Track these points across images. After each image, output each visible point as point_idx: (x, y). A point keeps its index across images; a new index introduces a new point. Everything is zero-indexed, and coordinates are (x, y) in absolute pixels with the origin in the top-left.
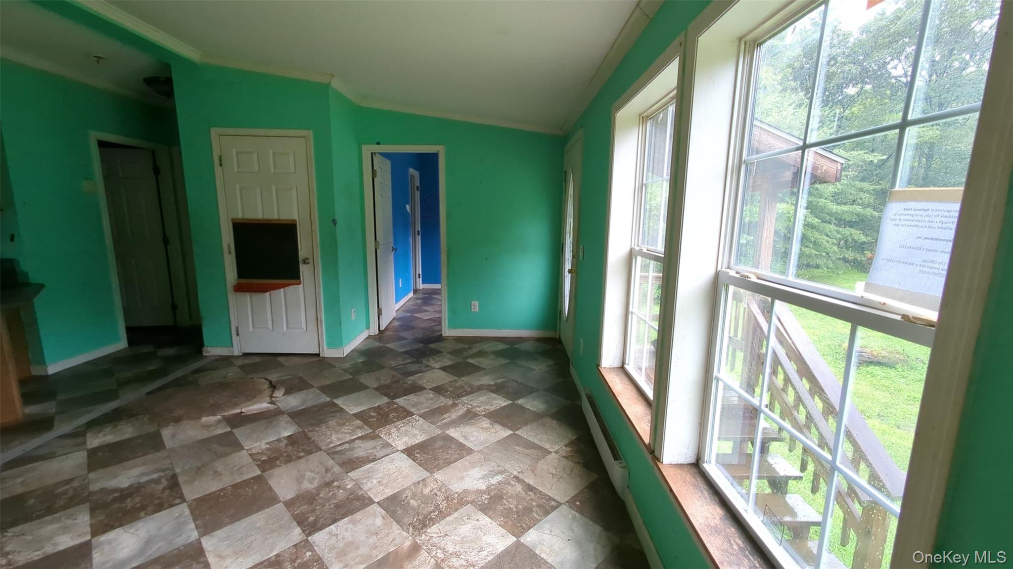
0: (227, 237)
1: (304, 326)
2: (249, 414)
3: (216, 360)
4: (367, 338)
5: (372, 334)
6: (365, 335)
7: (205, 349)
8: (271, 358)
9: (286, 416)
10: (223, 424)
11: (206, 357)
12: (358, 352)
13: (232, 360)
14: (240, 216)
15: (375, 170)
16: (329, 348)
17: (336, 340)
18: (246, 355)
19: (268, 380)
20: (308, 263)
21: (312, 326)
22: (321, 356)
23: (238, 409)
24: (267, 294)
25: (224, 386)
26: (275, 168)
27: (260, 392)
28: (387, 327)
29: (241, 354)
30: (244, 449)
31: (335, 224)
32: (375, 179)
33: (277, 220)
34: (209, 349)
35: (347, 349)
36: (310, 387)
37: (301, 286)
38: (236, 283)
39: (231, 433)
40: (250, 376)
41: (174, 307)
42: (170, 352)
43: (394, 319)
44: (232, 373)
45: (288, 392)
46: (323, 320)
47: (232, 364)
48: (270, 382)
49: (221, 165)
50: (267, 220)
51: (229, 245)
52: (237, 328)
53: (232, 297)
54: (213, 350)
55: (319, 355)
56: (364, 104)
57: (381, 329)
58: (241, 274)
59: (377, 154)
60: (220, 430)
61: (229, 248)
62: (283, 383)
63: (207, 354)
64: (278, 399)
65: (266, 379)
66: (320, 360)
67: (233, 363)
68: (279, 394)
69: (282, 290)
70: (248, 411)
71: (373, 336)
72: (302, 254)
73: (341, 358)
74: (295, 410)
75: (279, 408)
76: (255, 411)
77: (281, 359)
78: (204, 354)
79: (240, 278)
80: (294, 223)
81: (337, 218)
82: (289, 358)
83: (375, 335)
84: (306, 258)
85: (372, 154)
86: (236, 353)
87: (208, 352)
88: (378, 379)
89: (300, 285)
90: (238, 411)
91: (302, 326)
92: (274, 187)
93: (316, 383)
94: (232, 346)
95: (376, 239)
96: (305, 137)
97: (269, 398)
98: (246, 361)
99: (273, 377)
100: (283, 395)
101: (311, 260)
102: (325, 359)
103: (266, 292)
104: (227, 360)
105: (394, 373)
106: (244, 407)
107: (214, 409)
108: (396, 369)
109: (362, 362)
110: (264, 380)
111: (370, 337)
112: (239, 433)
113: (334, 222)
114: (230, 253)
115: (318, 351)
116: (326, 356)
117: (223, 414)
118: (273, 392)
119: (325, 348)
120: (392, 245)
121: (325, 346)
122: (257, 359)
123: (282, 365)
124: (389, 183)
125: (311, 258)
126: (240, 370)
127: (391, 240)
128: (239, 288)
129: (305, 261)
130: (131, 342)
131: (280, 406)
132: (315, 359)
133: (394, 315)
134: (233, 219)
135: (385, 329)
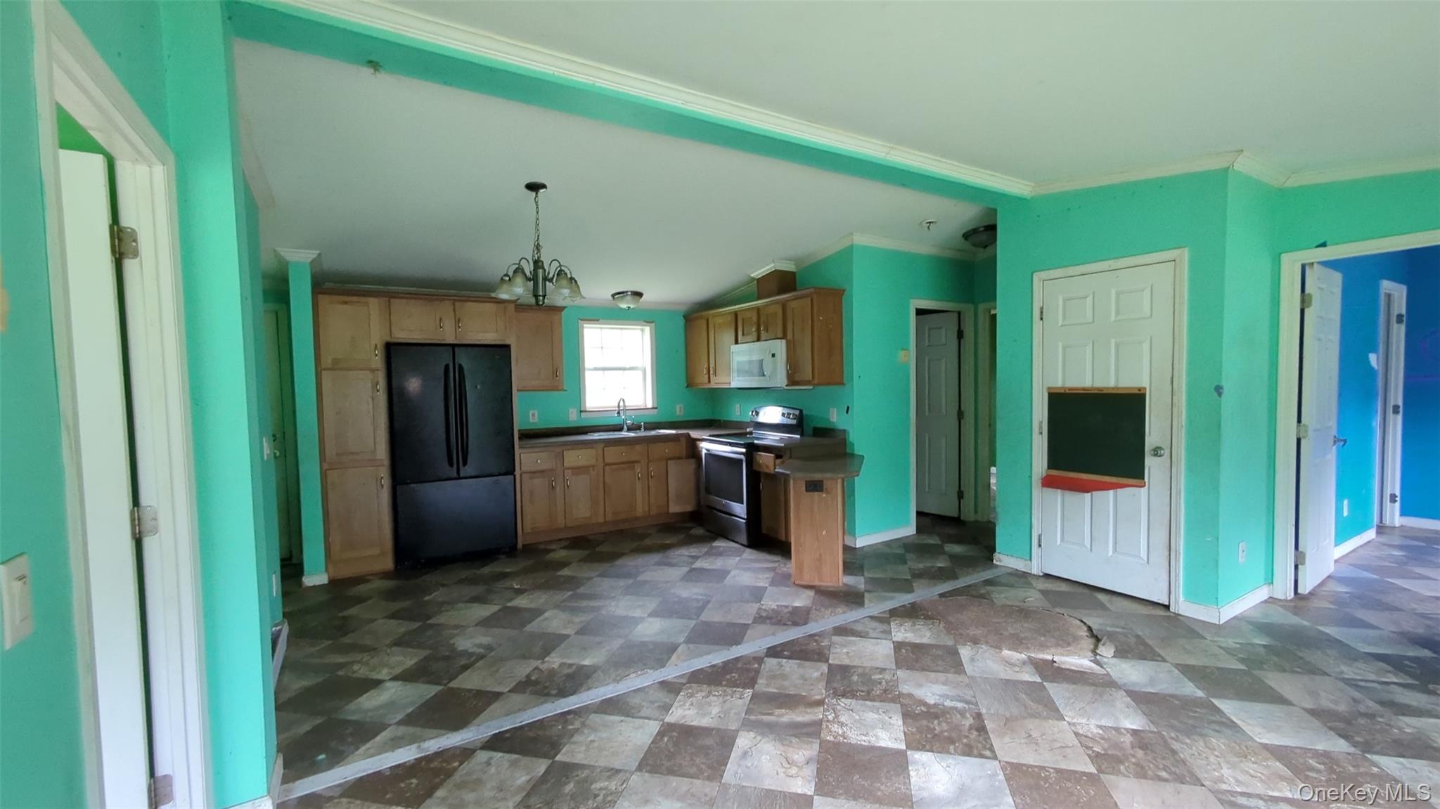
0: (1040, 412)
1: (1144, 554)
2: (1063, 667)
3: (1010, 574)
4: (1266, 601)
5: (1280, 596)
6: (1263, 594)
7: (996, 556)
8: (1086, 591)
9: (1125, 694)
10: (1030, 668)
11: (997, 566)
12: (1250, 622)
13: (1030, 579)
14: (1059, 384)
15: (1309, 294)
16: (1187, 600)
17: (1207, 591)
18: (1047, 576)
19: (1085, 624)
20: (1160, 456)
21: (1159, 556)
22: (1172, 609)
23: (1048, 654)
24: (1088, 495)
25: (1024, 613)
26: (1118, 313)
27: (1076, 639)
28: (1314, 589)
29: (1041, 574)
30: (1065, 720)
31: (1220, 394)
32: (1307, 311)
33: (1113, 388)
34: (1001, 556)
35: (1227, 613)
36: (1159, 659)
37: (1144, 491)
38: (1044, 474)
39: (1041, 687)
40: (1058, 610)
41: (960, 495)
42: (957, 549)
43: (1329, 577)
44: (1033, 598)
45: (1121, 653)
46: (1182, 551)
47: (1029, 585)
48: (1090, 629)
49: (1042, 319)
50: (1098, 389)
51: (1041, 423)
52: (1040, 537)
53: (1039, 494)
54: (1006, 559)
55: (1167, 607)
56: (1292, 183)
57: (1300, 591)
58: (1053, 464)
59: (1315, 265)
60: (1027, 675)
61: (1041, 427)
62: (1112, 637)
63: (998, 563)
64: (1105, 660)
65: (1082, 621)
66: (1169, 616)
67: (1031, 584)
68: (1106, 651)
69: (1111, 492)
70: (1063, 663)
71: (1280, 600)
72: (1151, 440)
73: (1215, 624)
74: (1137, 689)
75: (1108, 674)
76: (1073, 665)
77: (1101, 597)
78: (995, 562)
79: (1051, 469)
80: (1142, 392)
81: (1224, 384)
82: (1115, 599)
83: (1286, 600)
84: (1157, 448)
85: (1303, 267)
86: (1035, 571)
87: (1000, 561)
88: (1314, 694)
89: (1142, 489)
90: (1049, 657)
91: (1140, 553)
92: (1113, 341)
93: (1173, 655)
94: (1031, 560)
95: (1299, 421)
96: (1174, 261)
97: (1091, 654)
98: (1049, 585)
99: (1095, 622)
100: (1112, 657)
101: (1167, 452)
102: (1179, 617)
103: (1088, 492)
104: (1023, 577)
105: (1357, 695)
106: (1057, 655)
107: (1018, 643)
108: (1357, 686)
109: (1264, 646)
110: (1079, 622)
111: (1271, 600)
112: (1054, 689)
113: (1219, 390)
114: (1041, 433)
115: (1167, 600)
116: (1180, 612)
117: (1029, 654)
118: (1096, 647)
119: (1181, 599)
120: (1334, 432)
121: (1181, 596)
122: (1064, 587)
123: (1102, 606)
124: (1335, 314)
125: (1166, 445)
126: (1041, 596)
127: (1333, 423)
128: (1048, 482)
129: (1156, 452)
130: (920, 529)
131: (1111, 673)
132: (1161, 612)
133: (1330, 568)
134: (1049, 388)
135: (1310, 593)
